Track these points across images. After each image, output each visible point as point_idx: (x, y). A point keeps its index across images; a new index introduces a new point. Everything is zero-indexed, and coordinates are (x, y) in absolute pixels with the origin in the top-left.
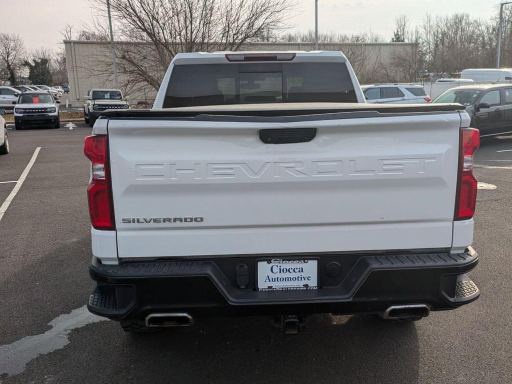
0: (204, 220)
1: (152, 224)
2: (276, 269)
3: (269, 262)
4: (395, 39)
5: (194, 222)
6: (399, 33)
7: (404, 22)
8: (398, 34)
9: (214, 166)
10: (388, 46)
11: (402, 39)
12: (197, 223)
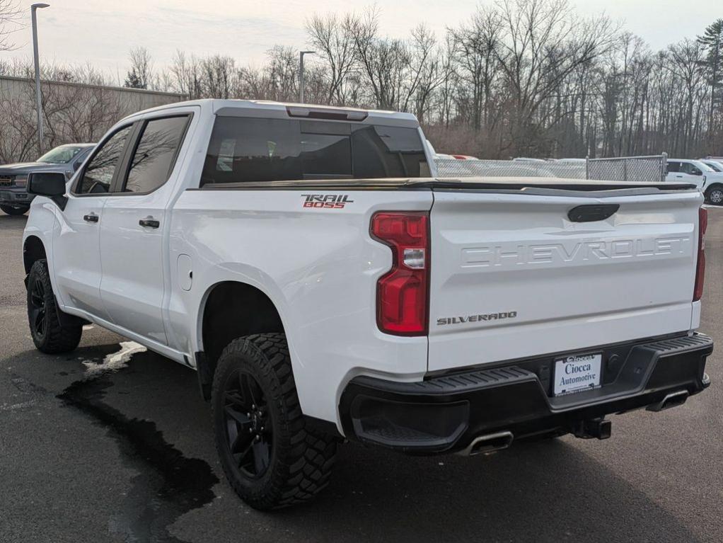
0: (517, 315)
1: (468, 325)
2: (569, 369)
3: (565, 361)
4: (130, 84)
5: (508, 318)
6: (138, 76)
7: (145, 59)
8: (135, 77)
9: (536, 249)
10: (151, 96)
11: (143, 84)
12: (510, 319)
